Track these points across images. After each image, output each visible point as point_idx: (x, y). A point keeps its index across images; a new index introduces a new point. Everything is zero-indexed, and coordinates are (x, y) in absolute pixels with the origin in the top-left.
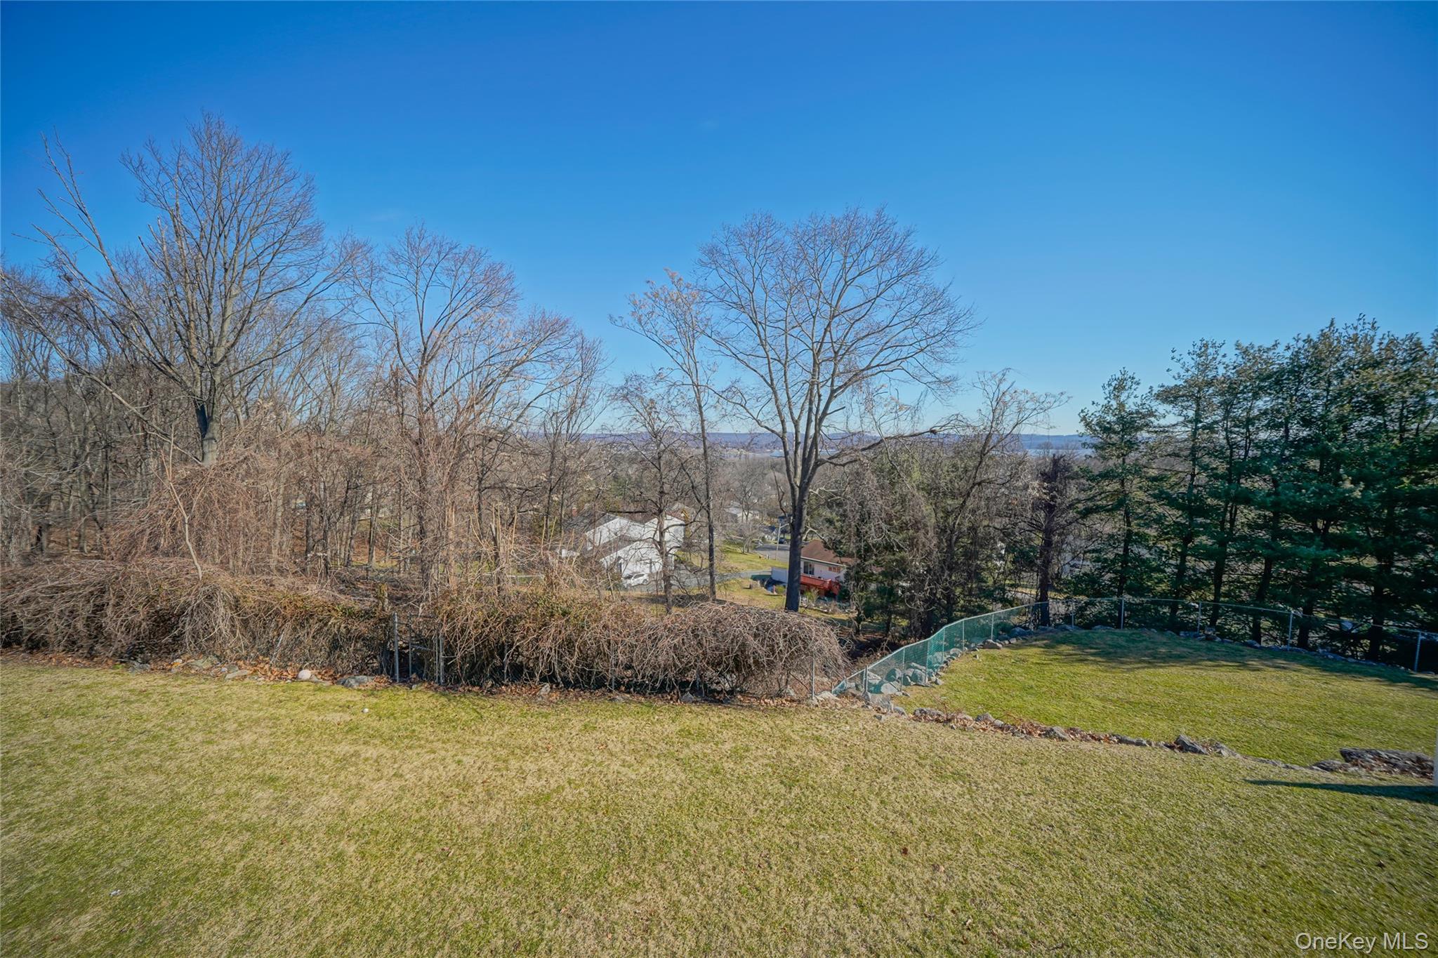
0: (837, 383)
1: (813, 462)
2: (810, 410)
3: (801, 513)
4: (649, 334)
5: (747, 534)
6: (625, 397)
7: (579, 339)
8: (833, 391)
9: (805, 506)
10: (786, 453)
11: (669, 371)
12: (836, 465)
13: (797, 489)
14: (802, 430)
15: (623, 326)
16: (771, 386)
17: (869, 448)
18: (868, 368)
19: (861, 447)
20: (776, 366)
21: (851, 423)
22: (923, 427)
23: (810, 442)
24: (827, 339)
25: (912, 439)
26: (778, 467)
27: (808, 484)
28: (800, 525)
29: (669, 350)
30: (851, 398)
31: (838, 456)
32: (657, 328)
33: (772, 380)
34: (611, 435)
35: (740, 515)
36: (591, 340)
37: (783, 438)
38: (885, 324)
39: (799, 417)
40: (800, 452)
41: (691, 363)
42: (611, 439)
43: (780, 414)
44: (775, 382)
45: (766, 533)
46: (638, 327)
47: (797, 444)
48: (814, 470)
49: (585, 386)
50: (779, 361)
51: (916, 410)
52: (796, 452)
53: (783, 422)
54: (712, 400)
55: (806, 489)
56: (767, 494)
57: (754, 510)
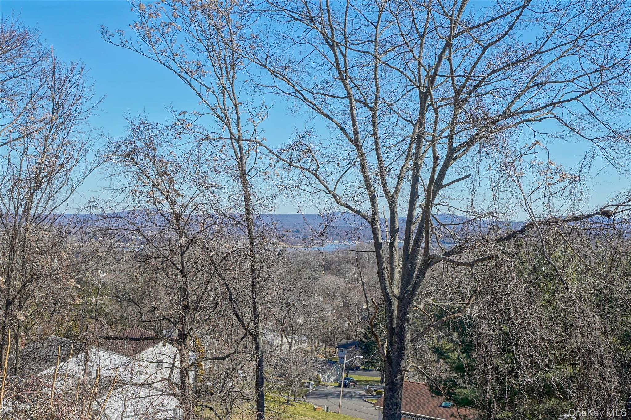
0: (459, 140)
1: (420, 258)
2: (415, 179)
3: (402, 338)
4: (163, 59)
5: (293, 371)
6: (130, 157)
7: (46, 64)
8: (452, 151)
9: (408, 328)
10: (378, 246)
11: (194, 117)
12: (458, 264)
13: (395, 302)
14: (402, 213)
15: (122, 45)
16: (356, 142)
17: (508, 238)
18: (505, 116)
19: (494, 237)
20: (363, 113)
21: (478, 199)
22: (586, 208)
23: (415, 228)
24: (444, 69)
25: (572, 224)
26: (334, 267)
27: (413, 293)
28: (400, 356)
29: (193, 82)
30: (478, 163)
31: (460, 250)
32: (175, 49)
33: (356, 133)
34: (105, 216)
35: (277, 342)
36: (68, 65)
37: (373, 223)
38: (533, 49)
39: (396, 190)
40: (399, 243)
41: (229, 104)
42: (105, 223)
43: (368, 187)
44: (360, 136)
45: (319, 370)
46: (146, 48)
47: (394, 231)
48: (422, 272)
49: (58, 139)
50: (366, 105)
51: (575, 180)
52: (392, 244)
53: (373, 198)
54: (263, 163)
55: (410, 302)
56: (319, 309)
57: (300, 334)
